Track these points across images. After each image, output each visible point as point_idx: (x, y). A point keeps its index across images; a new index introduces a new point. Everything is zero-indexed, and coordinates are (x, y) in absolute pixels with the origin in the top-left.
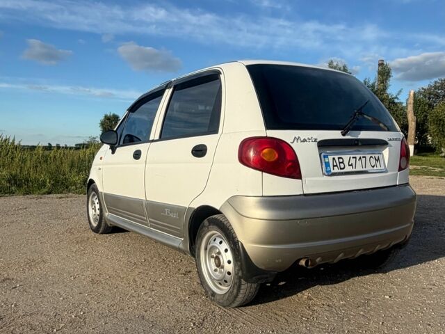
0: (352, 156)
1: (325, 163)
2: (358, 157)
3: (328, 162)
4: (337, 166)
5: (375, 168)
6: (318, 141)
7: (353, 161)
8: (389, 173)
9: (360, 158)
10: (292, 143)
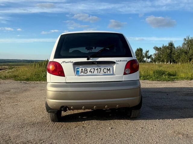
0: (92, 68)
1: (77, 71)
2: (96, 68)
3: (79, 71)
4: (83, 72)
5: (107, 73)
6: (73, 62)
7: (92, 70)
8: (116, 76)
9: (97, 69)
10: (61, 63)
